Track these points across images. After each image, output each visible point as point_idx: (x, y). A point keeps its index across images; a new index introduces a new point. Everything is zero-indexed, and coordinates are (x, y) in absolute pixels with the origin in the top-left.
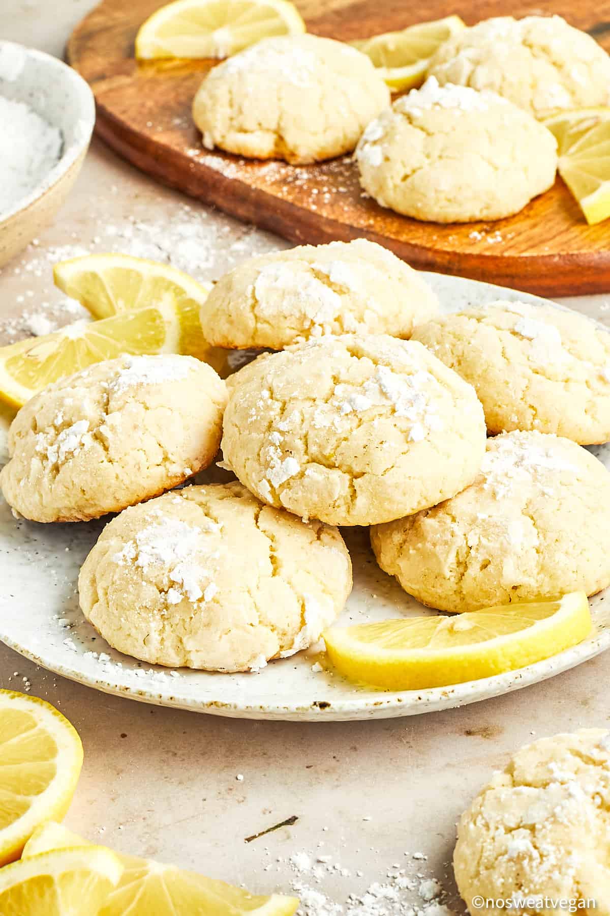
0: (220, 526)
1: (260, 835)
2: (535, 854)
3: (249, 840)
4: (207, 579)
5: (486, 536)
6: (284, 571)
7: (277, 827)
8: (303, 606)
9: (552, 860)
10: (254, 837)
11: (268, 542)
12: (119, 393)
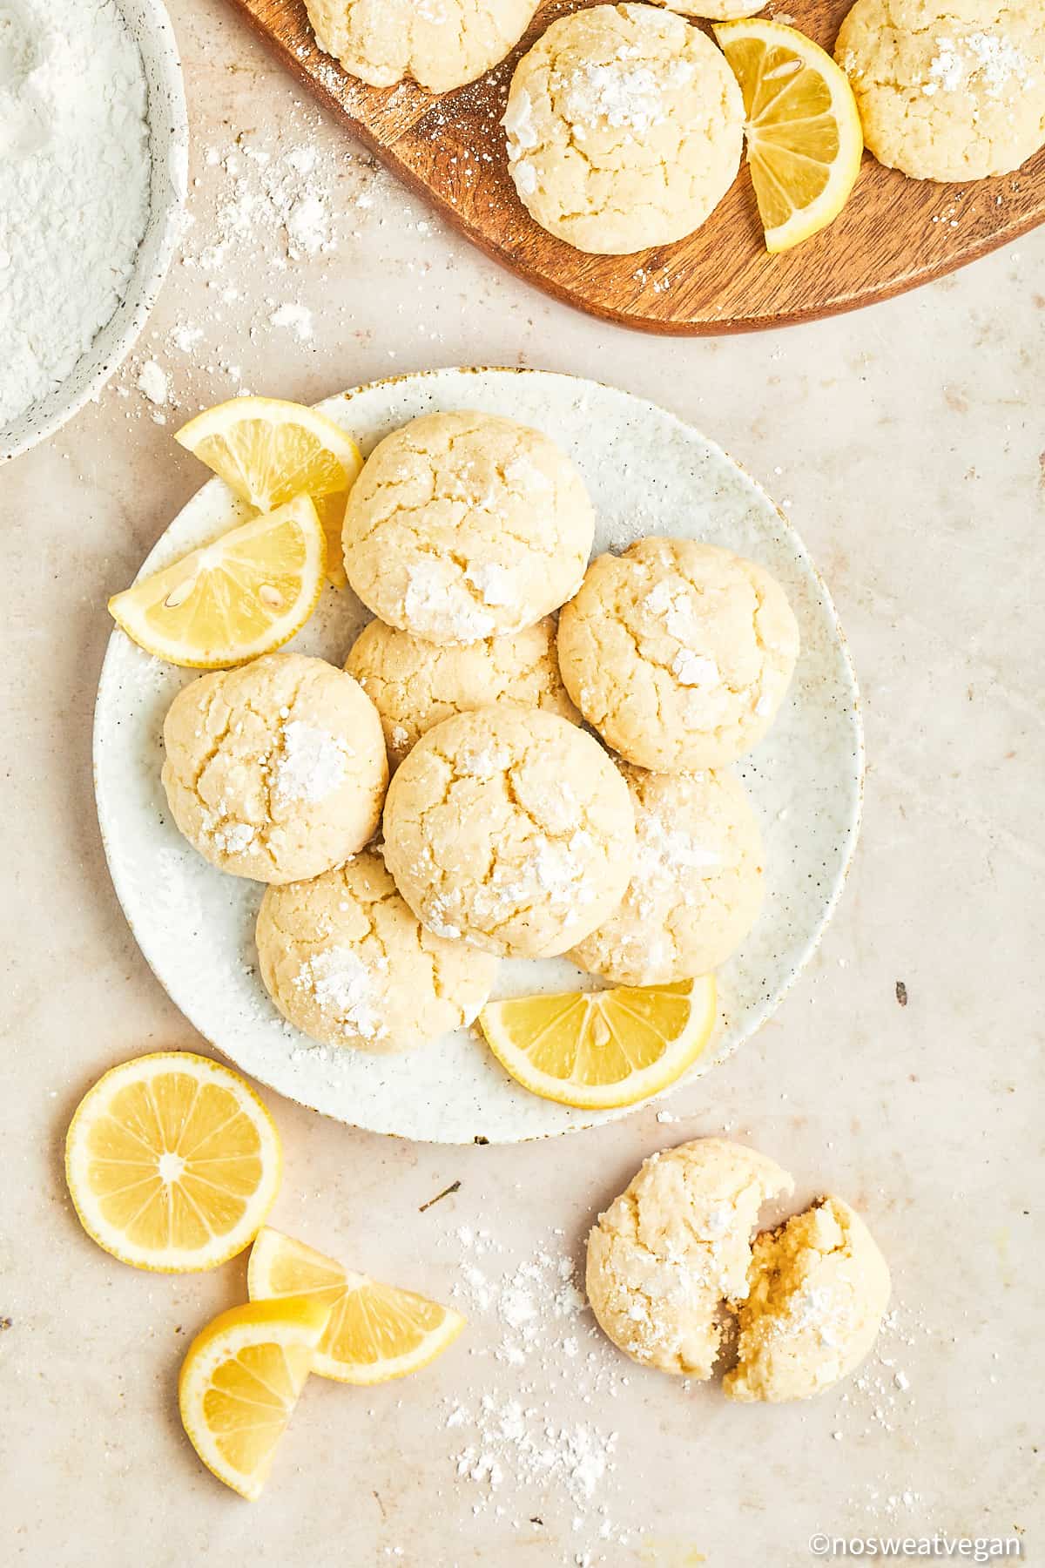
0: (387, 960)
1: (431, 1203)
2: (650, 1324)
3: (422, 1210)
4: (379, 1021)
5: (629, 956)
6: (446, 993)
7: (444, 1194)
8: (463, 1016)
9: (662, 1333)
10: (426, 1206)
11: (431, 962)
12: (282, 806)
